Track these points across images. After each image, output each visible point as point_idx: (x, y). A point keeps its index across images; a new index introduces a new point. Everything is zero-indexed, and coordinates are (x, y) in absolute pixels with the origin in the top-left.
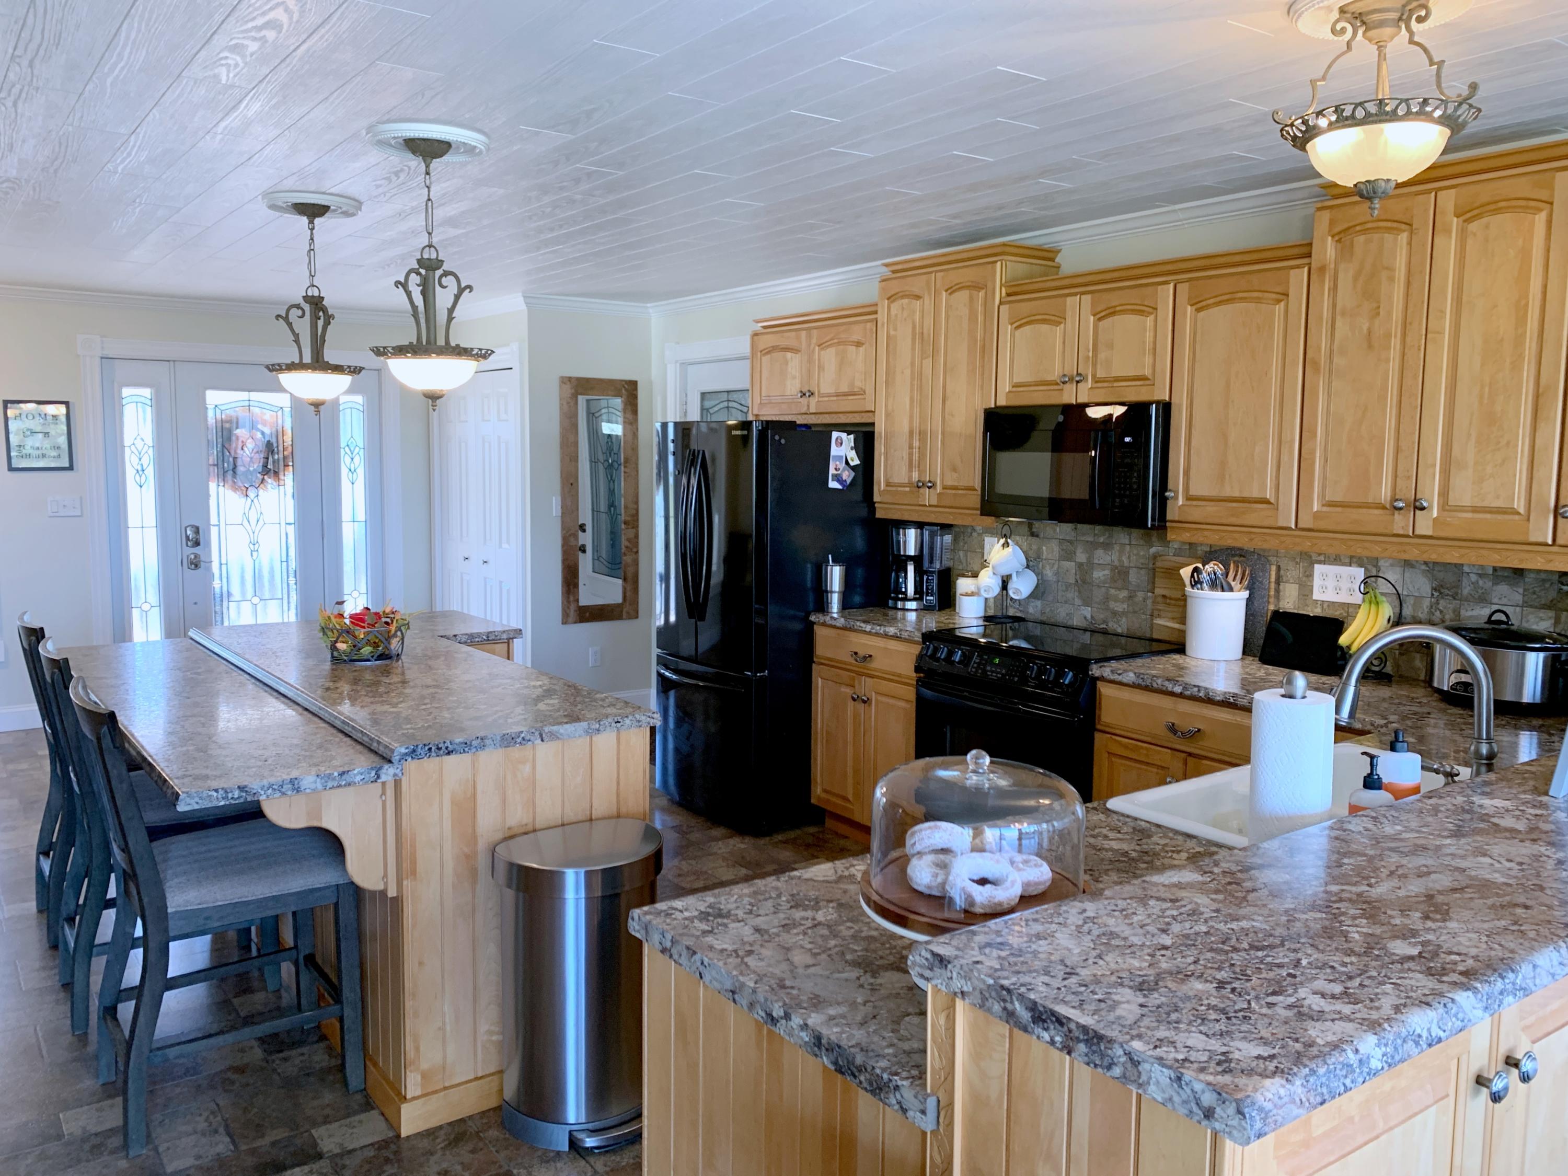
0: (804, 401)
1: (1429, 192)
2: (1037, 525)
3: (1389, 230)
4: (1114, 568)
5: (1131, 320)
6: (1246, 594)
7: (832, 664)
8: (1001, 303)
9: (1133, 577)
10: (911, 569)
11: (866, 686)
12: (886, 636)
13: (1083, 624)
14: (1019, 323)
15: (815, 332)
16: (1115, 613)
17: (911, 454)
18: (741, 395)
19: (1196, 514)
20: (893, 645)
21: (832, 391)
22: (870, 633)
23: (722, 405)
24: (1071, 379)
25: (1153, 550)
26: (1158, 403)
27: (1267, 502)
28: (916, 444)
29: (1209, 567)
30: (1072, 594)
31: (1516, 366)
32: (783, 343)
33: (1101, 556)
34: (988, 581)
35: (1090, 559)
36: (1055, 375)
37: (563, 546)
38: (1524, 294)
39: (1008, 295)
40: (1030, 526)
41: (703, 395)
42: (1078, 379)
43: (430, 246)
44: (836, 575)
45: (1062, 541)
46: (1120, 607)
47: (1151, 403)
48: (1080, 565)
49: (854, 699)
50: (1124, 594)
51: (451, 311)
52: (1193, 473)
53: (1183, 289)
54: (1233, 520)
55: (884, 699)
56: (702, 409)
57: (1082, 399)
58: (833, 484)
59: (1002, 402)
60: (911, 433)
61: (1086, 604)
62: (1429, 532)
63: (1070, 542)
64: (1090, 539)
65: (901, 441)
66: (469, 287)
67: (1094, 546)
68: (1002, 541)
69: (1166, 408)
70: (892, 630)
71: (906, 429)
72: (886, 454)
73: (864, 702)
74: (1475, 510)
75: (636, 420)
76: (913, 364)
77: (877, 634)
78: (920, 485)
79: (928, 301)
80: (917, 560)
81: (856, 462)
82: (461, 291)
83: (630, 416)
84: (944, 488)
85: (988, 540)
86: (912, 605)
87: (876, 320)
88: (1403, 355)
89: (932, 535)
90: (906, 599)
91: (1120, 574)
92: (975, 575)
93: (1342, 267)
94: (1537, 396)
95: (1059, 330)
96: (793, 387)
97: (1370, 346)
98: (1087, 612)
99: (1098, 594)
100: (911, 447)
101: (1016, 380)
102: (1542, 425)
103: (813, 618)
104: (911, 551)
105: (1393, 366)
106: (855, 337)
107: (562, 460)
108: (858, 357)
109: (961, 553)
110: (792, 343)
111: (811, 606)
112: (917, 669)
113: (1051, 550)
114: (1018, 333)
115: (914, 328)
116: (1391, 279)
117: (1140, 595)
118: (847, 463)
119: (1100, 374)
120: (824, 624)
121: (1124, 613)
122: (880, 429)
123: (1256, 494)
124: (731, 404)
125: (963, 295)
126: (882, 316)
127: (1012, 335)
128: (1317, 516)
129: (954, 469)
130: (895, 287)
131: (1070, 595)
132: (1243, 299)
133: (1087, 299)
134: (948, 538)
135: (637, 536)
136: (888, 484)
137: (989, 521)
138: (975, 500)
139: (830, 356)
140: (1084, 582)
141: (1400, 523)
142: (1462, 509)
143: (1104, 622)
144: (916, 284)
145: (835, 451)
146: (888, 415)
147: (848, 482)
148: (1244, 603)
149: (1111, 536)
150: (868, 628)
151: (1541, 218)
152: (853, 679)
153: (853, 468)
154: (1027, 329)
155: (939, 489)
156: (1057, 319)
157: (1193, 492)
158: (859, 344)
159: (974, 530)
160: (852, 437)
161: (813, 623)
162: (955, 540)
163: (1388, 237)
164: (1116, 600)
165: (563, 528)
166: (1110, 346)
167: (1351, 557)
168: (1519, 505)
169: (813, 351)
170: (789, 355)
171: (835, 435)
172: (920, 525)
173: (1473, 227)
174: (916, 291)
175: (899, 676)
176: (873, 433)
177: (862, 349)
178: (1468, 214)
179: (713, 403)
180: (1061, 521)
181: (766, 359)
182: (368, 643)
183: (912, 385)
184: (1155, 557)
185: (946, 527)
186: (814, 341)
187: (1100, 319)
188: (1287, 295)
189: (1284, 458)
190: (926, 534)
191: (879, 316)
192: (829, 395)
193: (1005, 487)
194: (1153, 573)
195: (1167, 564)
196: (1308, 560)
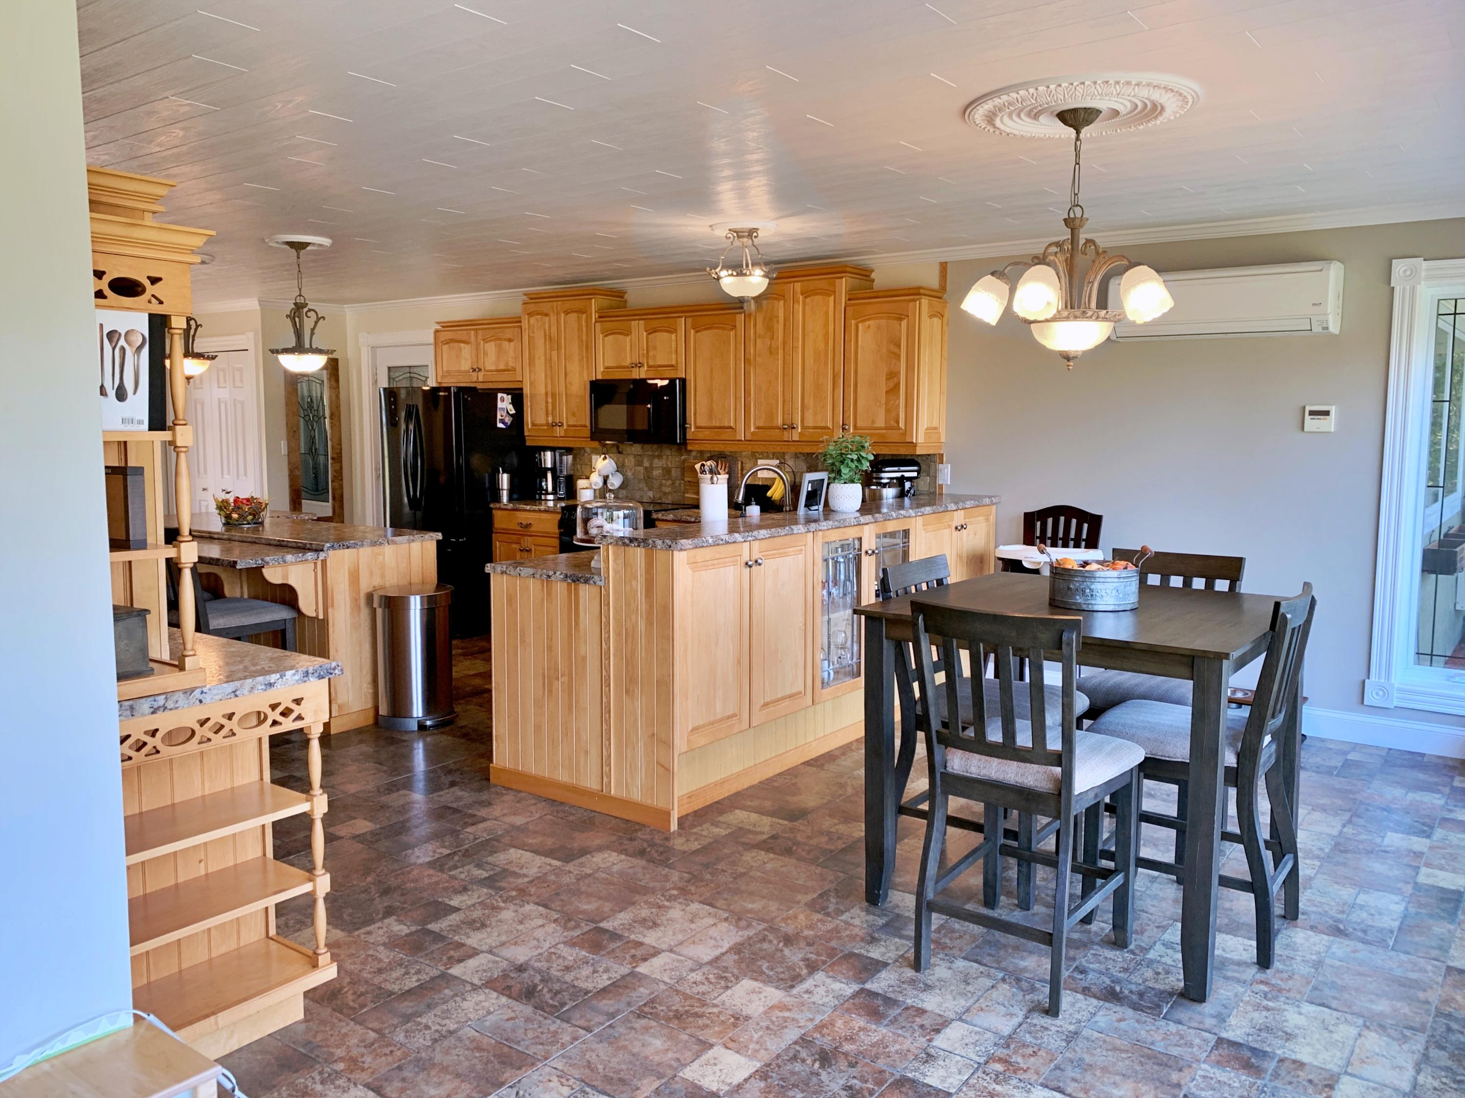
0: (474, 374)
1: (790, 283)
2: (622, 447)
3: (776, 299)
4: (663, 469)
5: (665, 335)
6: (727, 476)
7: (506, 532)
8: (596, 322)
9: (674, 473)
10: (549, 476)
11: (528, 542)
12: (540, 511)
13: (650, 501)
14: (607, 333)
15: (480, 332)
16: (665, 493)
17: (547, 407)
18: (419, 369)
19: (700, 436)
20: (545, 516)
21: (493, 368)
22: (529, 511)
23: (405, 376)
24: (636, 365)
25: (683, 457)
26: (679, 379)
27: (731, 428)
28: (550, 400)
29: (709, 463)
30: (642, 485)
31: (826, 363)
32: (460, 338)
33: (657, 463)
34: (596, 479)
35: (651, 464)
36: (628, 362)
37: (290, 476)
38: (827, 333)
39: (600, 317)
40: (618, 447)
41: (389, 368)
42: (640, 365)
43: (300, 295)
44: (504, 480)
45: (635, 456)
46: (667, 490)
47: (675, 379)
48: (646, 468)
49: (521, 550)
50: (670, 482)
51: (313, 330)
52: (697, 415)
53: (689, 320)
54: (717, 438)
55: (540, 548)
56: (389, 378)
57: (643, 376)
58: (500, 425)
59: (600, 377)
60: (546, 394)
61: (650, 490)
62: (797, 439)
63: (640, 455)
64: (651, 453)
65: (541, 399)
66: (323, 318)
67: (653, 457)
68: (603, 456)
69: (683, 381)
70: (542, 508)
71: (543, 391)
72: (531, 406)
73: (527, 551)
74: (815, 428)
75: (338, 387)
76: (545, 354)
77: (534, 511)
78: (554, 425)
79: (553, 318)
80: (553, 470)
81: (513, 412)
82: (318, 319)
83: (333, 383)
84: (568, 426)
85: (594, 457)
86: (551, 497)
87: (521, 327)
88: (784, 357)
89: (561, 455)
90: (547, 493)
91: (667, 471)
92: (588, 478)
93: (758, 314)
94: (834, 377)
95: (628, 338)
96: (466, 365)
97: (771, 353)
98: (651, 494)
99: (656, 484)
100: (547, 402)
101: (606, 365)
102: (836, 391)
103: (492, 506)
104: (549, 465)
105: (780, 362)
106: (508, 336)
107: (287, 415)
108: (510, 348)
109: (579, 466)
110: (465, 338)
111: (489, 499)
112: (560, 528)
113: (630, 461)
114: (606, 339)
115: (545, 333)
116: (778, 322)
117: (678, 482)
118: (508, 412)
119: (651, 363)
120: (500, 509)
121: (670, 493)
122: (527, 391)
123: (727, 425)
124: (412, 375)
125: (574, 316)
126: (525, 324)
127: (603, 340)
128: (753, 433)
129: (574, 415)
130: (532, 308)
131: (641, 486)
132: (718, 328)
133: (642, 322)
134: (570, 457)
135: (341, 468)
136: (533, 425)
137: (596, 444)
138: (587, 432)
139: (491, 347)
140: (649, 477)
141: (786, 436)
142: (809, 428)
143: (660, 499)
144: (545, 307)
145: (500, 405)
146: (531, 383)
147: (509, 423)
148: (726, 481)
149: (661, 451)
150: (528, 507)
151: (832, 297)
152: (520, 539)
153: (511, 415)
154: (611, 337)
155: (565, 427)
156: (627, 333)
157: (698, 425)
158: (510, 340)
159: (585, 452)
160: (510, 397)
161: (492, 509)
162: (574, 459)
163: (776, 302)
164: (665, 486)
165: (289, 463)
166: (655, 348)
167: (774, 454)
168: (830, 425)
169: (480, 344)
170: (462, 345)
171: (500, 395)
172: (553, 449)
173: (808, 300)
174: (545, 311)
175: (548, 533)
176: (522, 394)
177: (512, 344)
178: (806, 294)
179: (397, 374)
180: (635, 442)
181: (445, 347)
182: (250, 514)
183: (546, 366)
184: (684, 461)
185: (569, 450)
186: (480, 337)
187: (649, 334)
188: (735, 327)
189: (738, 406)
190: (557, 454)
191: (523, 324)
192: (491, 371)
193: (604, 424)
194: (683, 470)
195: (690, 464)
196: (755, 456)
